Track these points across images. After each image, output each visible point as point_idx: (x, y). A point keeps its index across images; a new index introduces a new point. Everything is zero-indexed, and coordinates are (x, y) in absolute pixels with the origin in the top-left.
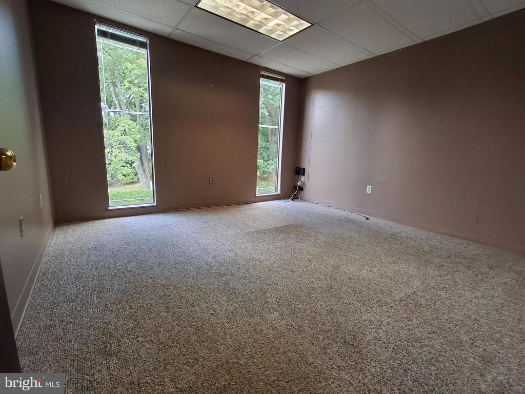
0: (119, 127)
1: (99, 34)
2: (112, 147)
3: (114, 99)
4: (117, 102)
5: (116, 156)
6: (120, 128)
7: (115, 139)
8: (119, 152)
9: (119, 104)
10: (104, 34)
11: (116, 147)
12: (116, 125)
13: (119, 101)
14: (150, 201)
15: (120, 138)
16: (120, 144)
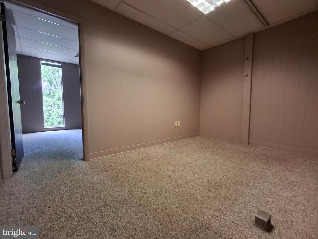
0: (56, 96)
1: (42, 64)
3: (54, 80)
4: (55, 82)
5: (54, 111)
10: (44, 64)
11: (54, 107)
12: (54, 95)
13: (57, 82)
14: (62, 125)
15: (56, 102)
16: (56, 105)
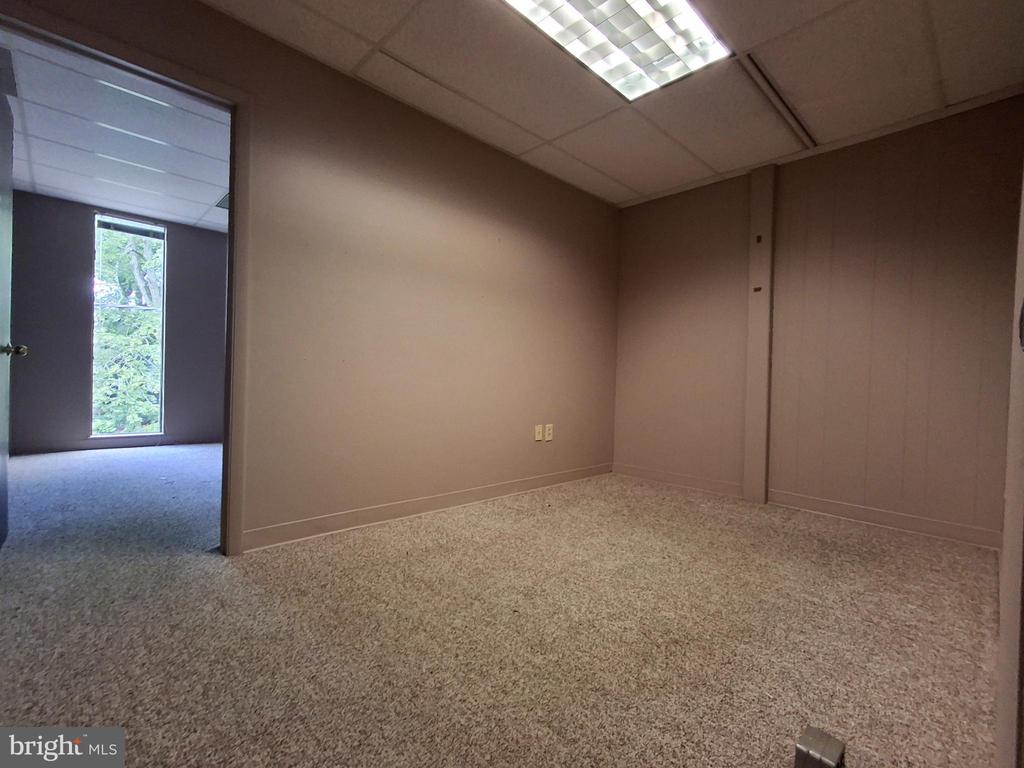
0: (141, 329)
1: (99, 226)
2: (122, 365)
3: (138, 278)
4: (141, 285)
5: (129, 380)
6: (142, 331)
7: (131, 350)
8: (135, 374)
9: (147, 288)
10: (105, 225)
11: (130, 365)
12: (135, 324)
13: (147, 283)
14: (155, 429)
15: (139, 349)
16: (138, 358)
